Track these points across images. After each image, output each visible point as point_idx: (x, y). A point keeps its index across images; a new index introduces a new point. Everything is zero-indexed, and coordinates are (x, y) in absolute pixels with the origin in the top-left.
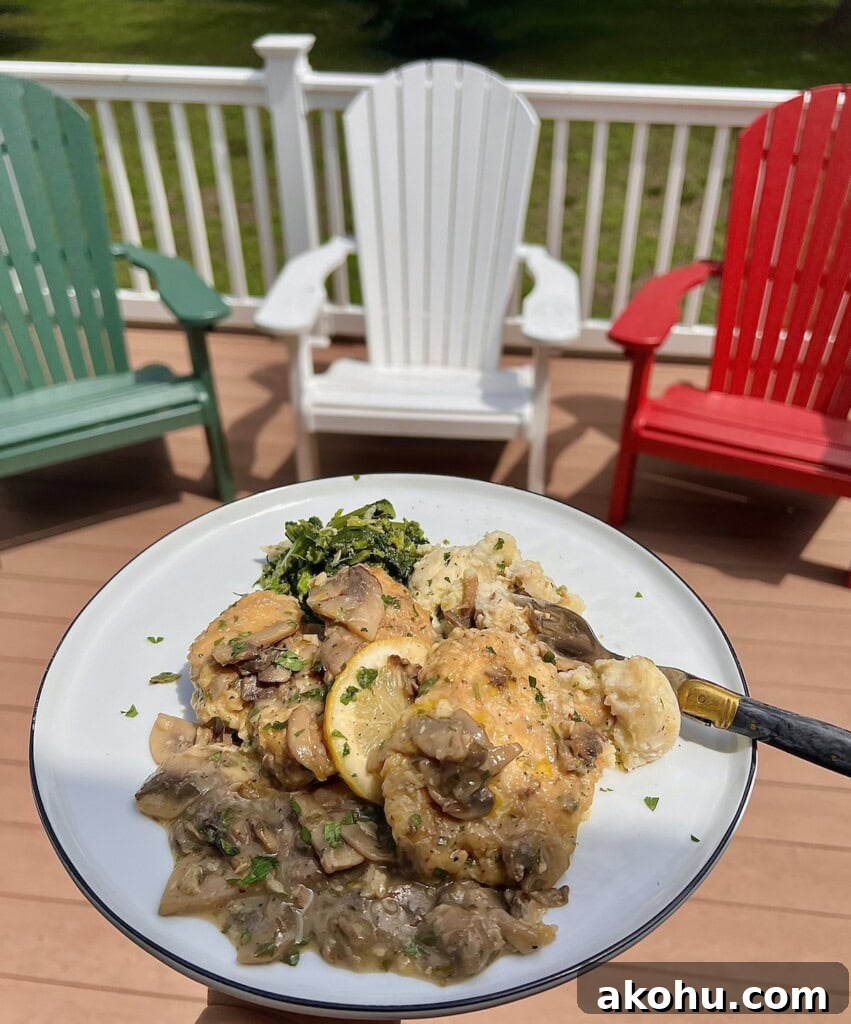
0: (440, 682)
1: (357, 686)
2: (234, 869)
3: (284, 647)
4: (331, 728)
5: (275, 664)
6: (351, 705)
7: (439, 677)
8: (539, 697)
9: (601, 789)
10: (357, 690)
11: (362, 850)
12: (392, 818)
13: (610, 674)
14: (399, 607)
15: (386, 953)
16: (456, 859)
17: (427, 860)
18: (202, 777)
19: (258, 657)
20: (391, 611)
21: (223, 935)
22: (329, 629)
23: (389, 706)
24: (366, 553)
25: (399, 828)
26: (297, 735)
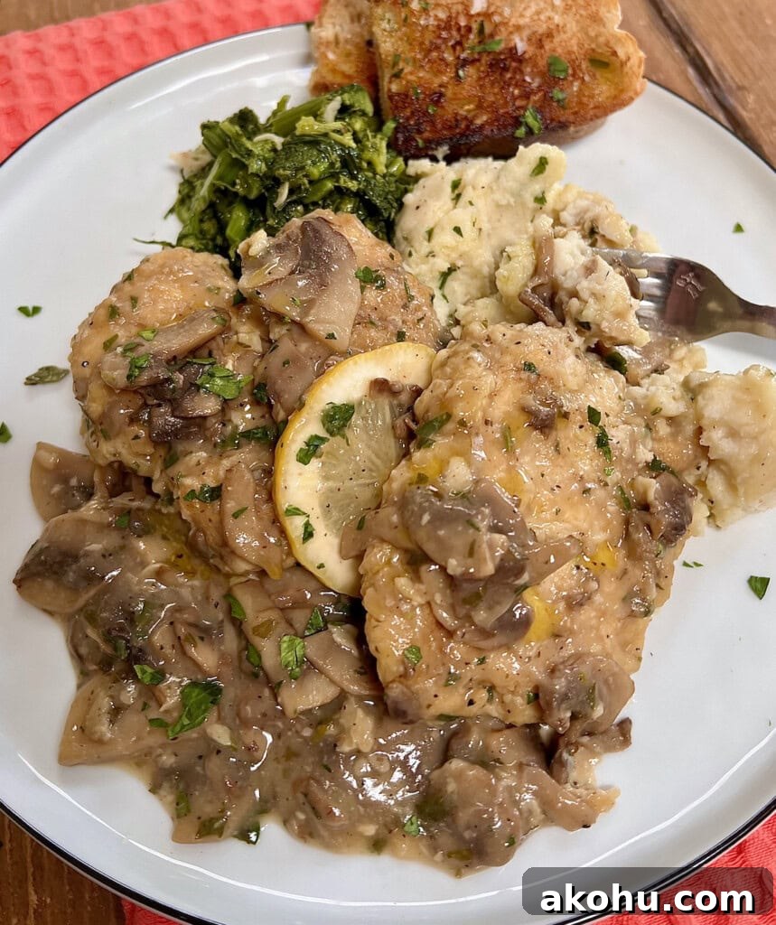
0: (450, 426)
1: (322, 433)
2: (161, 706)
3: (210, 355)
4: (285, 501)
5: (198, 387)
6: (315, 464)
7: (449, 416)
8: (602, 442)
9: (685, 564)
10: (323, 440)
11: (337, 678)
12: (377, 649)
13: (712, 398)
14: (383, 286)
15: (377, 830)
16: (471, 703)
17: (429, 706)
18: (104, 556)
19: (169, 380)
20: (372, 295)
21: (151, 795)
22: (277, 330)
23: (373, 457)
24: (330, 185)
25: (388, 667)
26: (236, 516)
